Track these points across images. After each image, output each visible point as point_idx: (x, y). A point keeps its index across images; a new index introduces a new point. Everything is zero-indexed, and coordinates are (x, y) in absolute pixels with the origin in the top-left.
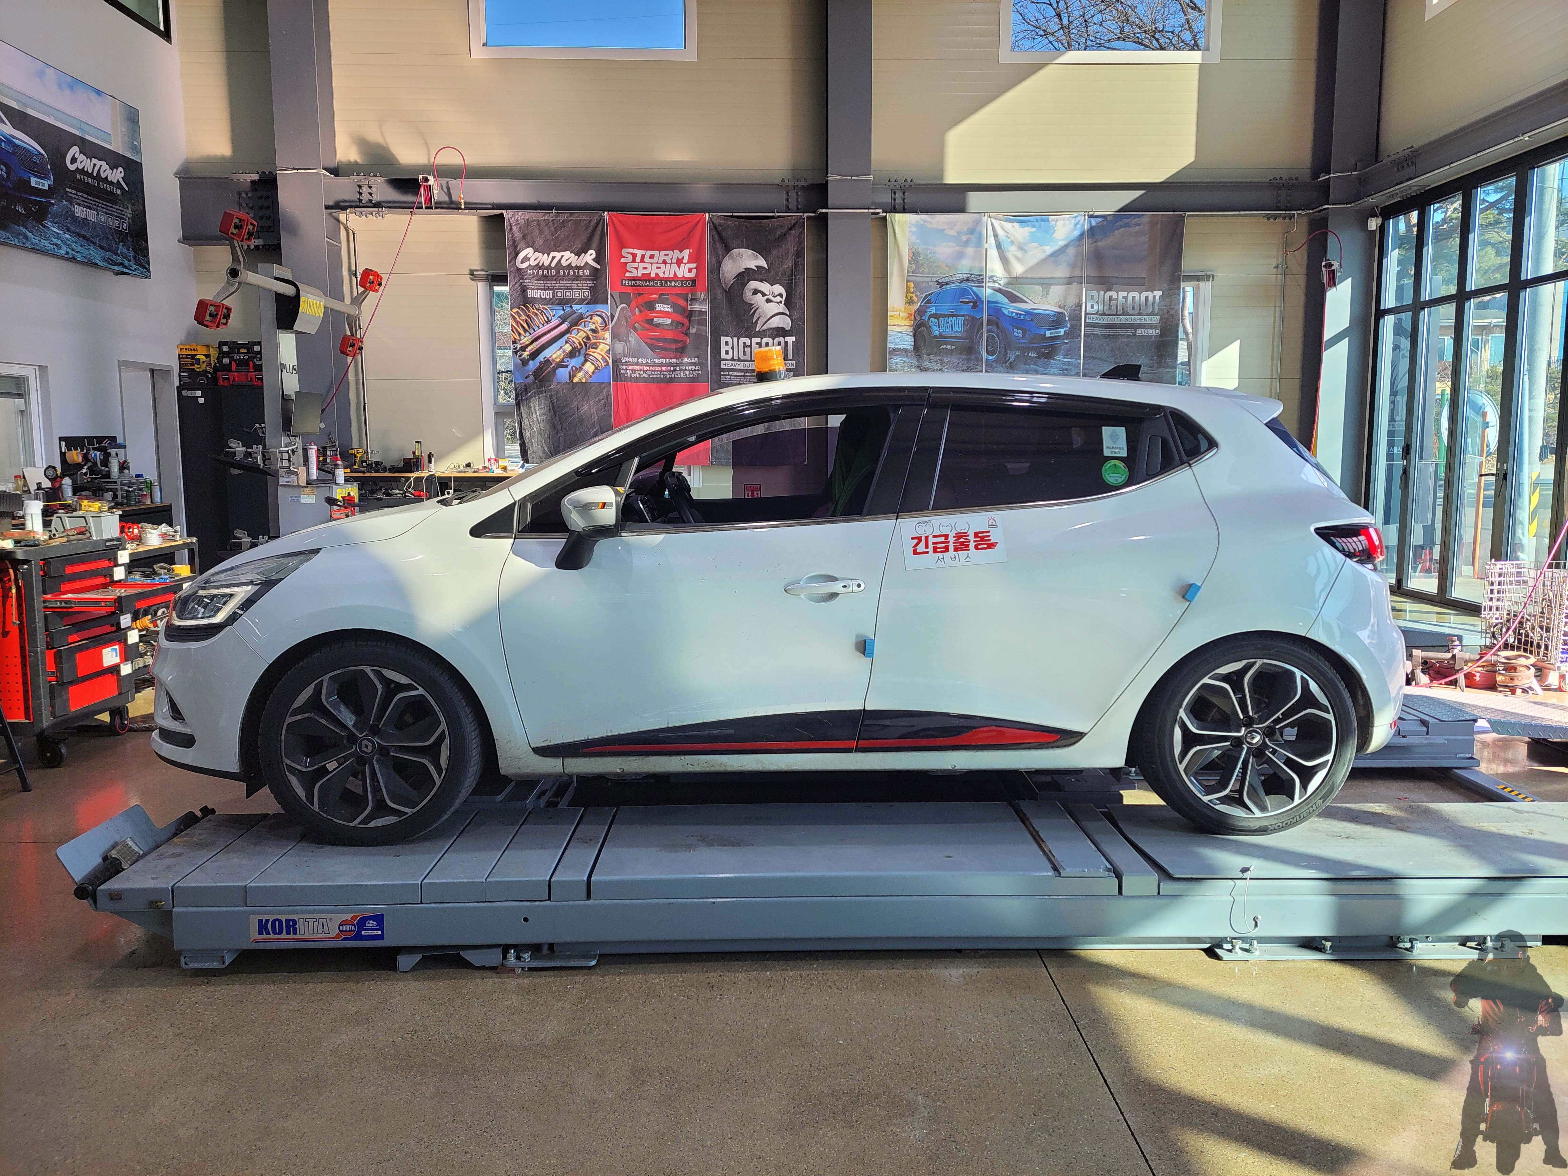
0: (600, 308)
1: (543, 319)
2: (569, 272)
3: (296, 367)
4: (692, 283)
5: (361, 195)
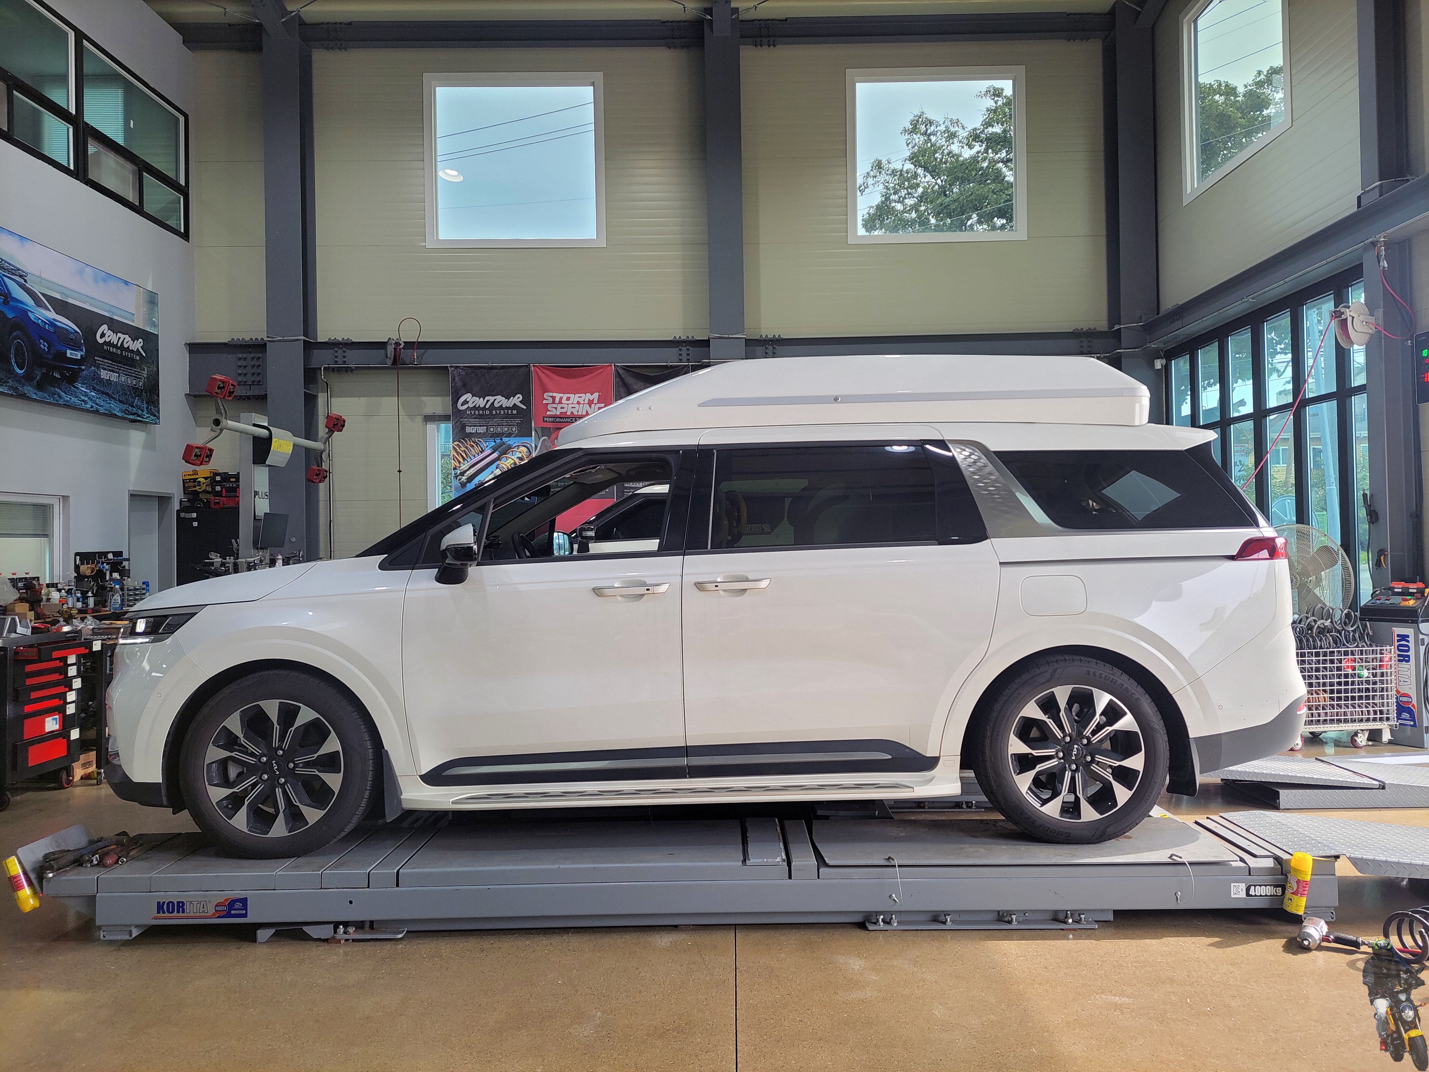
0: (525, 440)
1: (478, 450)
2: (500, 412)
3: (267, 494)
5: (336, 357)
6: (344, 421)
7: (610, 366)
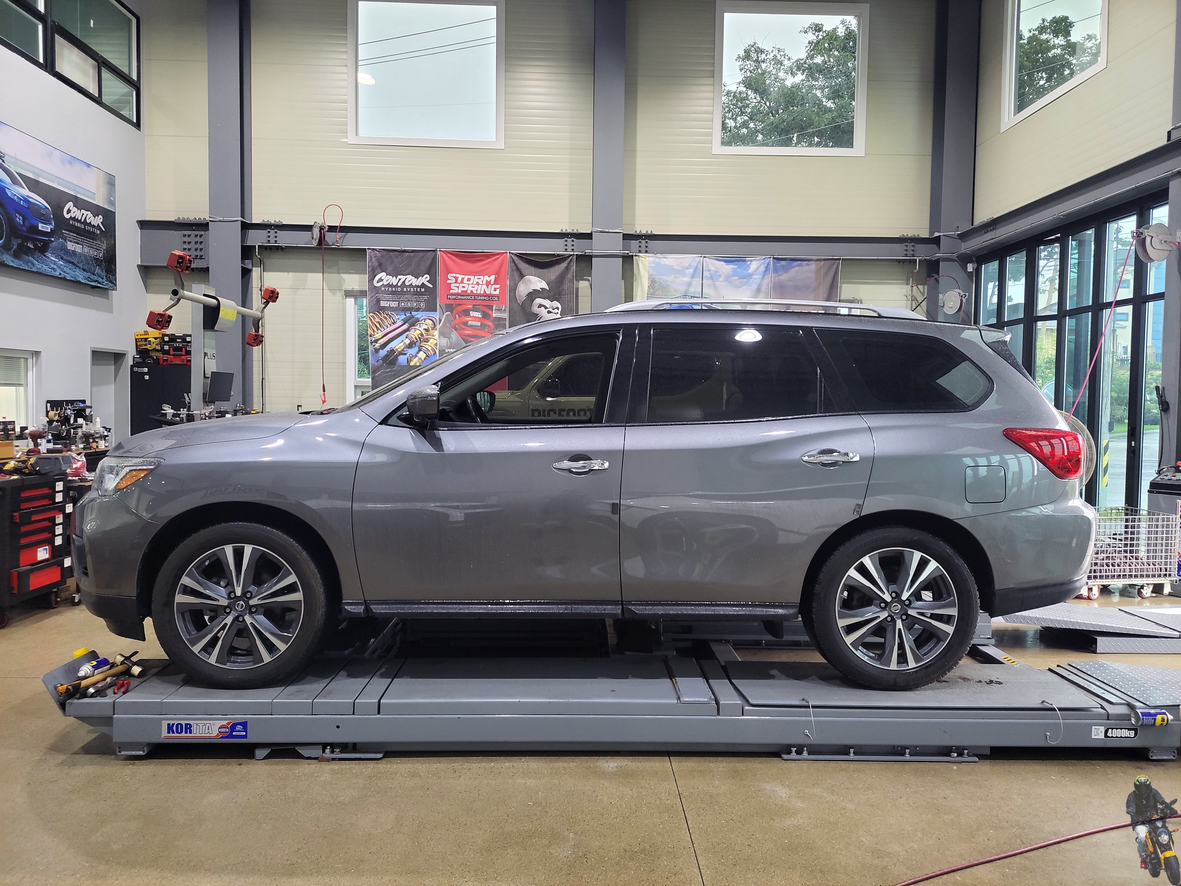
0: (431, 314)
1: (390, 321)
2: (410, 290)
3: (216, 355)
4: (496, 299)
5: (269, 237)
6: (278, 294)
7: (507, 253)
